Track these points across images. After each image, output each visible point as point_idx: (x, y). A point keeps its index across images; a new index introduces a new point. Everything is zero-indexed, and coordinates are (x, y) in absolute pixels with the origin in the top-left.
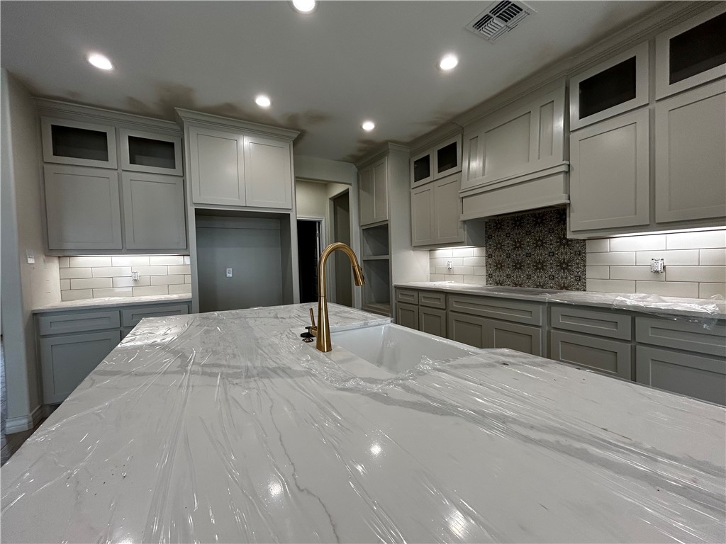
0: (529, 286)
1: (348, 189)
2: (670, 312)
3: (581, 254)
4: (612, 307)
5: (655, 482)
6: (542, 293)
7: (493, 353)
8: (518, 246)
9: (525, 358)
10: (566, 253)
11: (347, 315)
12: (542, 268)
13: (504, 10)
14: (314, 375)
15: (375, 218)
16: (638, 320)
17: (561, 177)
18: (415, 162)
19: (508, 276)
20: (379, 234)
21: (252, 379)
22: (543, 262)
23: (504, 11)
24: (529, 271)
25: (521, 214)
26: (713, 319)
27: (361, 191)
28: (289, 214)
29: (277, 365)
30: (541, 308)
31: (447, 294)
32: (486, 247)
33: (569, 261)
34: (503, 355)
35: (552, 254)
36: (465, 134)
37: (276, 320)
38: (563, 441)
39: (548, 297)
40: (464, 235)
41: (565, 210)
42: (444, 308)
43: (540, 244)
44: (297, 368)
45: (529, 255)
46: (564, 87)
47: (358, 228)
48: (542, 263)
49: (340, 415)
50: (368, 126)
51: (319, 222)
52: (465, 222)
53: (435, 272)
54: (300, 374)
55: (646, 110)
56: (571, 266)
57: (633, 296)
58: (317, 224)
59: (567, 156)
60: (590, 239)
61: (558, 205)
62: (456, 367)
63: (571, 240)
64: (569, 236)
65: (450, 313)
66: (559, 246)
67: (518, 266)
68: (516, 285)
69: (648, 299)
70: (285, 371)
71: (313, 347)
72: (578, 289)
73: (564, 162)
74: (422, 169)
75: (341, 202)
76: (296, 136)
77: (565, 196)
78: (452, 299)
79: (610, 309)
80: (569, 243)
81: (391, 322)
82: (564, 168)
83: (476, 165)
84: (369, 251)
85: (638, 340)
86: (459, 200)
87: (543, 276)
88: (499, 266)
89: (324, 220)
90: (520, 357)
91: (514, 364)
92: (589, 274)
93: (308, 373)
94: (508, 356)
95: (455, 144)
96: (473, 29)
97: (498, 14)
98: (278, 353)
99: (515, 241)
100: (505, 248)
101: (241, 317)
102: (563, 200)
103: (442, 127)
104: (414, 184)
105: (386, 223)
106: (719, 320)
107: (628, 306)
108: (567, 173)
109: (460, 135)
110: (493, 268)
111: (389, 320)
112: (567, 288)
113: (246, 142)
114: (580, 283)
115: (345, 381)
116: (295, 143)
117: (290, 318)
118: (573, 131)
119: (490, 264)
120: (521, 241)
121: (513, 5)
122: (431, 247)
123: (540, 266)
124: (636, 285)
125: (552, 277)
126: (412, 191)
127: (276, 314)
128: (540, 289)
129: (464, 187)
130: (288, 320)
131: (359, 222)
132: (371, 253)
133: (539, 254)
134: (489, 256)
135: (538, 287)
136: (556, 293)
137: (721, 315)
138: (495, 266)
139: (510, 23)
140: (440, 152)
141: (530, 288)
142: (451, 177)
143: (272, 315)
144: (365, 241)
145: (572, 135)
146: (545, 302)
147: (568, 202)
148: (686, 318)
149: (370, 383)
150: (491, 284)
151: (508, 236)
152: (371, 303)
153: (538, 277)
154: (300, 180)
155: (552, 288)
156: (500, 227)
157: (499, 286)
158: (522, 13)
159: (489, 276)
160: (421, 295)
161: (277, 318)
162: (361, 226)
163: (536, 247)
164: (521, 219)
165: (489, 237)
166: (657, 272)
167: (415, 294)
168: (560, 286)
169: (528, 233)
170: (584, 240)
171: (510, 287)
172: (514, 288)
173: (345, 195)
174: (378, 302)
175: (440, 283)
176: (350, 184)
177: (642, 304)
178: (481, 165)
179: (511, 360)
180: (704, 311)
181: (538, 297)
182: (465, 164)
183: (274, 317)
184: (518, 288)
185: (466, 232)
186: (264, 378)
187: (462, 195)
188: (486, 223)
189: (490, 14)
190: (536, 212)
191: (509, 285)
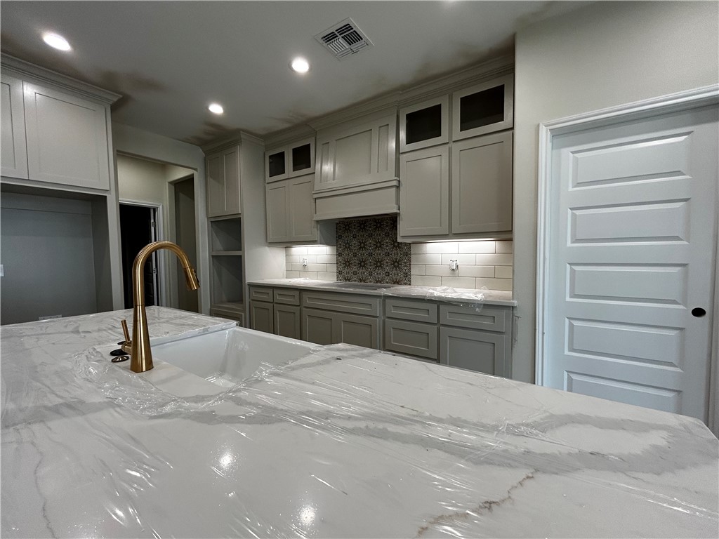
0: (370, 282)
1: (193, 174)
2: (459, 300)
3: (408, 254)
4: (426, 298)
5: (427, 443)
6: (379, 287)
7: (329, 349)
8: (362, 246)
9: (356, 350)
10: (397, 254)
11: (184, 321)
12: (381, 266)
13: (347, 33)
14: (119, 406)
15: (226, 210)
16: (442, 307)
17: (394, 190)
18: (271, 157)
19: (355, 273)
20: (229, 228)
21: (11, 429)
22: (382, 261)
23: (347, 35)
24: (371, 268)
25: (365, 218)
26: (481, 304)
27: (209, 179)
28: (106, 196)
29: (61, 401)
30: (378, 302)
31: (301, 291)
32: (337, 246)
33: (399, 261)
34: (338, 350)
35: (387, 254)
36: (318, 137)
37: (75, 336)
38: (371, 425)
39: (384, 292)
40: (317, 234)
41: (396, 218)
42: (298, 304)
43: (379, 245)
44: (96, 399)
45: (371, 255)
46: (396, 115)
47: (206, 219)
48: (380, 262)
49: (148, 452)
50: (216, 109)
51: (155, 210)
52: (317, 222)
53: (291, 270)
54: (98, 408)
55: (447, 146)
56: (401, 264)
57: (438, 288)
58: (152, 211)
59: (398, 174)
60: (414, 243)
61: (392, 213)
62: (293, 369)
63: (401, 243)
64: (399, 240)
65: (304, 309)
66: (393, 248)
67: (362, 264)
68: (361, 281)
69: (448, 291)
70: (75, 407)
71: (125, 368)
72: (405, 284)
73: (396, 178)
74: (277, 165)
75: (183, 188)
76: (115, 99)
77: (396, 206)
78: (305, 296)
79: (424, 299)
80: (399, 245)
81: (237, 325)
82: (395, 183)
83: (328, 168)
84: (219, 246)
85: (441, 323)
86: (313, 201)
87: (380, 273)
88: (347, 264)
89: (161, 207)
90: (352, 350)
91: (346, 357)
92: (413, 272)
93: (111, 404)
94: (343, 350)
95: (308, 146)
96: (322, 41)
97: (343, 35)
98: (67, 383)
99: (360, 242)
100: (352, 248)
101: (11, 337)
102: (395, 210)
103: (296, 127)
104: (269, 179)
105: (238, 216)
106: (485, 305)
107: (435, 297)
108: (398, 187)
109: (314, 138)
110: (343, 266)
111: (234, 323)
112: (398, 283)
113: (29, 91)
114: (406, 279)
115: (163, 406)
116: (115, 108)
117: (99, 330)
118: (402, 153)
119: (340, 262)
120: (365, 242)
121: (355, 31)
122: (287, 244)
123: (379, 264)
124: (441, 279)
125: (388, 274)
126: (267, 186)
127: (78, 327)
128: (379, 284)
129: (317, 188)
130: (95, 335)
131: (207, 214)
132: (222, 248)
133: (380, 254)
134: (339, 255)
135: (377, 282)
136: (389, 287)
137: (486, 301)
138: (344, 264)
139: (354, 46)
140: (295, 151)
141: (371, 284)
142: (305, 177)
143: (70, 328)
144: (214, 235)
145: (401, 156)
146: (381, 296)
147: (398, 211)
148: (467, 304)
149: (196, 402)
150: (340, 280)
151: (355, 236)
152: (222, 302)
153: (377, 274)
154: (121, 155)
155: (387, 283)
156: (349, 229)
157: (347, 282)
158: (362, 42)
159: (339, 273)
160: (276, 292)
161: (78, 332)
162: (208, 218)
163: (376, 248)
164: (365, 223)
165: (339, 237)
166: (453, 270)
167: (270, 292)
168: (393, 281)
169: (370, 236)
170: (410, 244)
171: (356, 283)
172: (359, 284)
173: (189, 181)
174: (229, 301)
175: (296, 279)
176: (196, 169)
177: (443, 295)
178: (332, 169)
179: (344, 354)
180: (477, 298)
181: (376, 291)
182: (318, 166)
183: (72, 332)
184: (362, 283)
185: (319, 232)
186: (35, 422)
187: (316, 196)
188: (337, 224)
189: (336, 33)
190: (376, 217)
191: (355, 281)
